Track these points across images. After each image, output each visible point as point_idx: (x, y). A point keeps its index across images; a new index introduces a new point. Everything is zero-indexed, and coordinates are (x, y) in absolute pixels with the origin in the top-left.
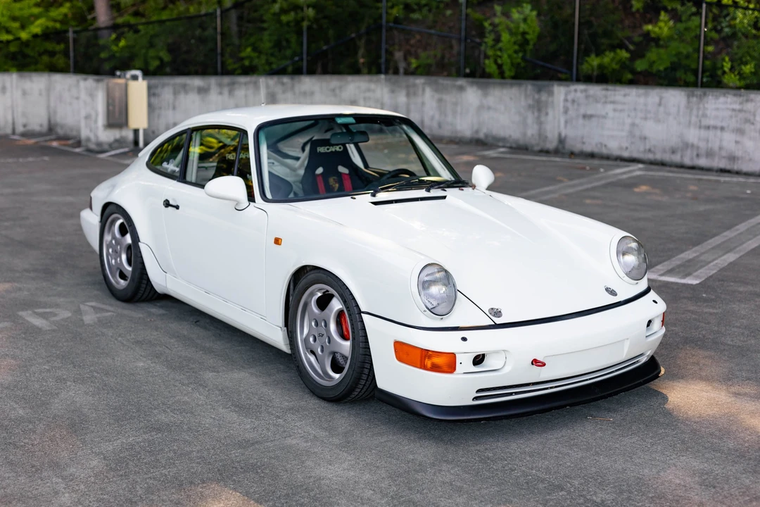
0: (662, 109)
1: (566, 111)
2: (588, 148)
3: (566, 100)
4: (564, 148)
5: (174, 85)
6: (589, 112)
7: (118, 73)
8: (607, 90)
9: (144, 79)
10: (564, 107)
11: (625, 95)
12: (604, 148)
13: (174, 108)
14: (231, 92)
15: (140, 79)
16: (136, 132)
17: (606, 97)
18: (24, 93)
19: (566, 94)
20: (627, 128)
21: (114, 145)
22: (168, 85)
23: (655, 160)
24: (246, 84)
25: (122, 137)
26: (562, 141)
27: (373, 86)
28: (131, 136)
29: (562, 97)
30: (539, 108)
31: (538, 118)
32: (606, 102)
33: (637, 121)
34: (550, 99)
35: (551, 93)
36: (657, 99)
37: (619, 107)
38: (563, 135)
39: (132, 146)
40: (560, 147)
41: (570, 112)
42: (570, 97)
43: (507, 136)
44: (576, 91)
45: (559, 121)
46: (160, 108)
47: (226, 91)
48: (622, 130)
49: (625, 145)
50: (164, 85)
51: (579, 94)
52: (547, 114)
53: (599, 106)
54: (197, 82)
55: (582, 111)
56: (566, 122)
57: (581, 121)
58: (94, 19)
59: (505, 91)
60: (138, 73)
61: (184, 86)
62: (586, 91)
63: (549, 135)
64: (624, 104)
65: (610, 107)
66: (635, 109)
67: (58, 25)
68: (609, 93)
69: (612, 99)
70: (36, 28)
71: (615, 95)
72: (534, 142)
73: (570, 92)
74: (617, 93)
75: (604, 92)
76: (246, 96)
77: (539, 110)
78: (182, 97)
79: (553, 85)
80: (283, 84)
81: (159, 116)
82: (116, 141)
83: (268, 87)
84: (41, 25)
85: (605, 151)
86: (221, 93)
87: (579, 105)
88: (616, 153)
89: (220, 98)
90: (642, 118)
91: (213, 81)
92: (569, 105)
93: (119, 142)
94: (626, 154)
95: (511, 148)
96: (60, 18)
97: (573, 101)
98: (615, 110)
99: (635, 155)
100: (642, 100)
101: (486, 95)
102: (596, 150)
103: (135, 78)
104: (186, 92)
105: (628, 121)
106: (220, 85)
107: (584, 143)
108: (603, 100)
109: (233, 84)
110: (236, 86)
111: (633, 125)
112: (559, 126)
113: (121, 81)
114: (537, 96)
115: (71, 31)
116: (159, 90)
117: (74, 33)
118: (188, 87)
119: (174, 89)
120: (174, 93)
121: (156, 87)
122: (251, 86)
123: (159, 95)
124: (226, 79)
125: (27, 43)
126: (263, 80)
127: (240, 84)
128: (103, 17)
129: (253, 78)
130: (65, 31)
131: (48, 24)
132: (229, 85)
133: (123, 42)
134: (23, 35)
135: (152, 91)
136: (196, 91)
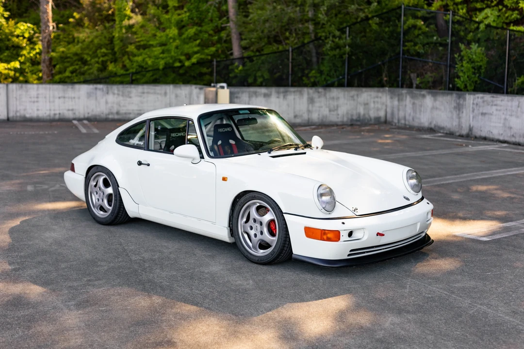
0: (519, 109)
1: (473, 111)
2: (483, 134)
3: (473, 104)
4: (472, 134)
5: (249, 92)
6: (484, 111)
7: (212, 85)
8: (493, 97)
9: (227, 88)
10: (472, 108)
11: (502, 101)
12: (491, 134)
14: (284, 97)
15: (226, 88)
17: (493, 101)
18: (177, 96)
19: (473, 100)
20: (502, 121)
22: (245, 92)
23: (516, 142)
24: (294, 92)
26: (471, 129)
27: (380, 95)
29: (472, 102)
30: (459, 108)
31: (459, 115)
32: (492, 105)
33: (508, 117)
34: (464, 103)
35: (465, 99)
36: (517, 103)
37: (499, 108)
38: (472, 126)
40: (470, 133)
41: (475, 111)
42: (475, 102)
43: (445, 126)
44: (478, 98)
45: (470, 117)
47: (281, 96)
48: (500, 123)
49: (501, 132)
50: (243, 92)
51: (480, 100)
52: (463, 112)
53: (489, 107)
54: (263, 90)
55: (481, 111)
56: (473, 117)
57: (480, 117)
58: (232, 54)
59: (445, 98)
60: (224, 85)
61: (255, 93)
62: (482, 98)
63: (464, 126)
64: (501, 106)
65: (494, 108)
66: (506, 110)
67: (209, 58)
68: (494, 99)
69: (495, 103)
70: (194, 60)
71: (497, 100)
72: (456, 130)
73: (475, 98)
74: (498, 99)
75: (492, 98)
76: (294, 99)
77: (459, 110)
78: (254, 99)
79: (466, 94)
80: (319, 92)
83: (308, 94)
84: (197, 58)
85: (491, 136)
86: (278, 97)
87: (480, 107)
88: (497, 137)
89: (277, 100)
90: (509, 115)
91: (273, 90)
92: (475, 106)
94: (501, 138)
95: (447, 133)
96: (212, 53)
97: (477, 104)
98: (497, 110)
99: (507, 139)
100: (510, 104)
101: (435, 100)
102: (487, 135)
103: (223, 87)
104: (257, 96)
105: (503, 117)
106: (278, 93)
107: (481, 131)
108: (491, 104)
109: (286, 92)
110: (288, 93)
111: (505, 119)
112: (470, 120)
113: (213, 89)
114: (458, 101)
115: (215, 60)
116: (240, 95)
117: (217, 62)
118: (257, 94)
119: (249, 94)
120: (249, 97)
121: (238, 93)
122: (298, 93)
123: (240, 98)
124: (282, 89)
125: (189, 67)
126: (305, 90)
127: (291, 92)
128: (237, 52)
129: (299, 89)
130: (212, 61)
131: (203, 56)
132: (283, 92)
133: (241, 68)
134: (187, 64)
135: (235, 96)
136: (262, 96)
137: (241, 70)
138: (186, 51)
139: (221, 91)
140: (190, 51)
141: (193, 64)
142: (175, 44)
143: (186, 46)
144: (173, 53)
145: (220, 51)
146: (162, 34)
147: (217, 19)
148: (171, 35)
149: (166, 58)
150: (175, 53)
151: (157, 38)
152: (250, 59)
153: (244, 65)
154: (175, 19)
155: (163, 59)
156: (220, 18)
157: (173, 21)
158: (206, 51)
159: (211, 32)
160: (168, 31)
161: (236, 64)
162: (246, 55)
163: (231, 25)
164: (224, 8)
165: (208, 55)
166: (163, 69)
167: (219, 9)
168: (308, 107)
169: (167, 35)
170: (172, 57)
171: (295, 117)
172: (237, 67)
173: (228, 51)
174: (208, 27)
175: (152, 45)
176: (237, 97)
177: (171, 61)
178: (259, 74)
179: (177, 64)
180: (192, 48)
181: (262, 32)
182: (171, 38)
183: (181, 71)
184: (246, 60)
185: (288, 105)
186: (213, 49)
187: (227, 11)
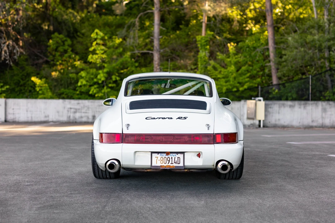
5: (279, 104)
7: (253, 98)
13: (279, 113)
14: (304, 107)
15: (262, 101)
16: (260, 121)
21: (250, 126)
22: (277, 104)
24: (312, 104)
25: (254, 123)
28: (257, 123)
39: (258, 127)
46: (273, 113)
47: (302, 107)
50: (275, 104)
54: (289, 103)
58: (272, 83)
60: (261, 99)
61: (284, 105)
70: (246, 87)
76: (312, 109)
78: (282, 109)
80: (330, 104)
81: (272, 116)
82: (251, 124)
83: (322, 105)
84: (248, 85)
86: (300, 108)
89: (299, 110)
91: (296, 103)
93: (253, 125)
96: (258, 82)
103: (260, 100)
104: (284, 107)
106: (300, 105)
109: (306, 104)
110: (307, 105)
113: (253, 101)
115: (260, 87)
116: (273, 106)
117: (261, 88)
118: (285, 105)
119: (279, 105)
120: (279, 107)
121: (271, 104)
122: (314, 105)
123: (272, 108)
124: (303, 102)
125: (243, 92)
126: (320, 103)
127: (309, 104)
128: (275, 81)
129: (316, 102)
130: (258, 87)
131: (251, 85)
132: (304, 104)
133: (277, 91)
134: (241, 89)
135: (270, 106)
136: (289, 107)
137: (277, 93)
138: (241, 81)
139: (258, 103)
140: (244, 81)
141: (245, 89)
142: (233, 76)
143: (241, 78)
144: (231, 83)
145: (264, 81)
146: (225, 70)
147: (262, 61)
148: (230, 71)
149: (227, 85)
150: (233, 82)
151: (222, 73)
152: (283, 85)
153: (279, 89)
154: (234, 61)
155: (226, 86)
156: (264, 60)
157: (232, 62)
158: (254, 81)
159: (258, 69)
160: (229, 68)
161: (274, 88)
162: (281, 82)
163: (272, 64)
164: (267, 53)
165: (255, 84)
166: (225, 93)
167: (263, 54)
168: (322, 115)
169: (228, 71)
170: (231, 85)
171: (313, 121)
172: (274, 90)
173: (269, 81)
174: (257, 67)
175: (219, 78)
176: (270, 108)
177: (231, 88)
178: (289, 94)
179: (235, 89)
180: (245, 79)
181: (292, 67)
182: (231, 72)
183: (237, 94)
184: (281, 86)
185: (307, 113)
186: (259, 80)
187: (269, 56)
